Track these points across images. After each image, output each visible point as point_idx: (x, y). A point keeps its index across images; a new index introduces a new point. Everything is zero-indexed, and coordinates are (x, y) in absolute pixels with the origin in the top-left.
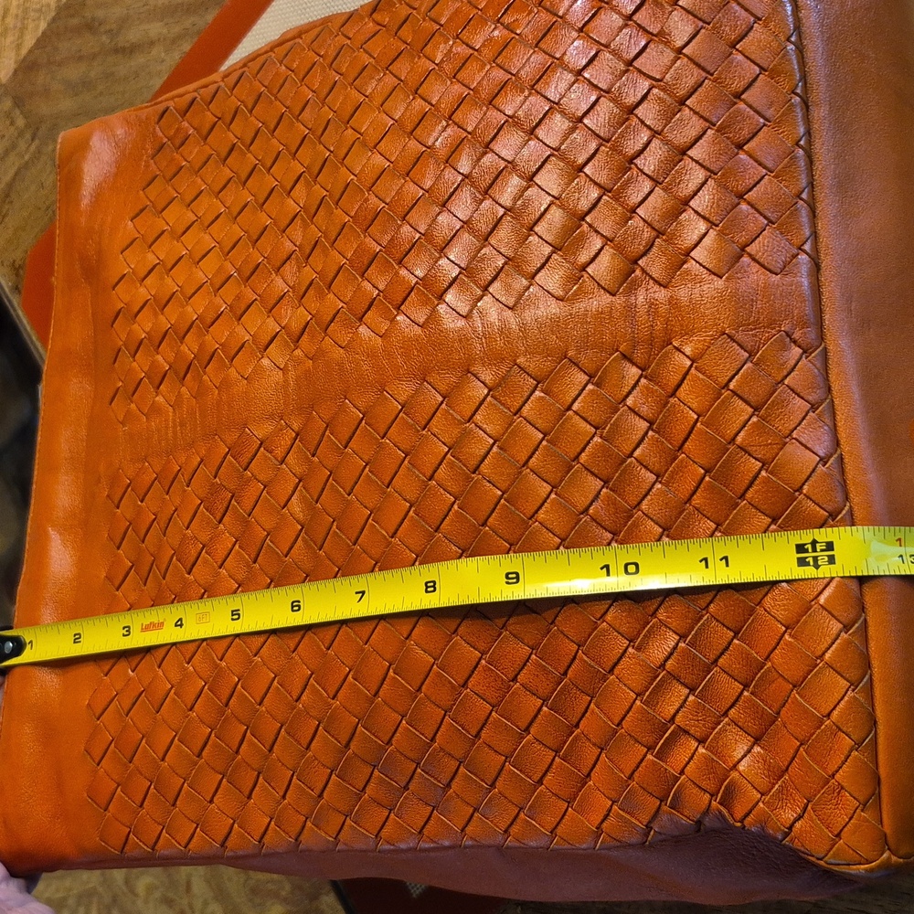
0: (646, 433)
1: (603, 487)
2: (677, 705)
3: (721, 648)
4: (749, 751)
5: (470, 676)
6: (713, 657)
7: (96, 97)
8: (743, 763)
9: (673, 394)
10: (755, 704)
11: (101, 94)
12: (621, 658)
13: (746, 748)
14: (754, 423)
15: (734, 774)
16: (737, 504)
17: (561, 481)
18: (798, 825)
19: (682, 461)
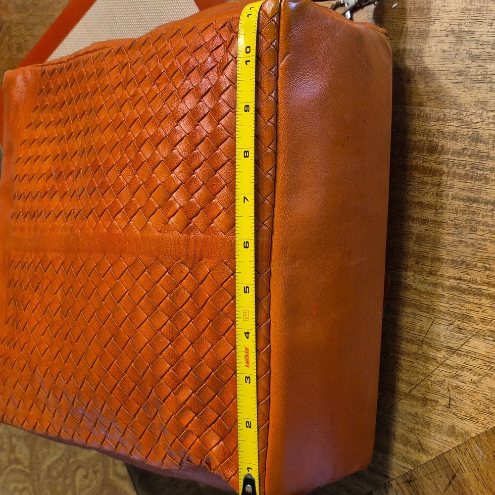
0: (189, 299)
1: (169, 320)
2: (189, 420)
3: (210, 398)
4: (218, 443)
5: (113, 390)
6: (206, 402)
7: (28, 16)
8: (214, 448)
9: (201, 284)
10: (222, 424)
11: (31, 14)
12: (168, 397)
13: (216, 442)
14: (231, 304)
15: (210, 452)
16: (221, 338)
17: (151, 315)
18: (233, 478)
19: (202, 314)
